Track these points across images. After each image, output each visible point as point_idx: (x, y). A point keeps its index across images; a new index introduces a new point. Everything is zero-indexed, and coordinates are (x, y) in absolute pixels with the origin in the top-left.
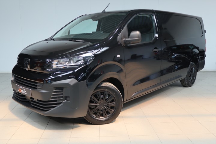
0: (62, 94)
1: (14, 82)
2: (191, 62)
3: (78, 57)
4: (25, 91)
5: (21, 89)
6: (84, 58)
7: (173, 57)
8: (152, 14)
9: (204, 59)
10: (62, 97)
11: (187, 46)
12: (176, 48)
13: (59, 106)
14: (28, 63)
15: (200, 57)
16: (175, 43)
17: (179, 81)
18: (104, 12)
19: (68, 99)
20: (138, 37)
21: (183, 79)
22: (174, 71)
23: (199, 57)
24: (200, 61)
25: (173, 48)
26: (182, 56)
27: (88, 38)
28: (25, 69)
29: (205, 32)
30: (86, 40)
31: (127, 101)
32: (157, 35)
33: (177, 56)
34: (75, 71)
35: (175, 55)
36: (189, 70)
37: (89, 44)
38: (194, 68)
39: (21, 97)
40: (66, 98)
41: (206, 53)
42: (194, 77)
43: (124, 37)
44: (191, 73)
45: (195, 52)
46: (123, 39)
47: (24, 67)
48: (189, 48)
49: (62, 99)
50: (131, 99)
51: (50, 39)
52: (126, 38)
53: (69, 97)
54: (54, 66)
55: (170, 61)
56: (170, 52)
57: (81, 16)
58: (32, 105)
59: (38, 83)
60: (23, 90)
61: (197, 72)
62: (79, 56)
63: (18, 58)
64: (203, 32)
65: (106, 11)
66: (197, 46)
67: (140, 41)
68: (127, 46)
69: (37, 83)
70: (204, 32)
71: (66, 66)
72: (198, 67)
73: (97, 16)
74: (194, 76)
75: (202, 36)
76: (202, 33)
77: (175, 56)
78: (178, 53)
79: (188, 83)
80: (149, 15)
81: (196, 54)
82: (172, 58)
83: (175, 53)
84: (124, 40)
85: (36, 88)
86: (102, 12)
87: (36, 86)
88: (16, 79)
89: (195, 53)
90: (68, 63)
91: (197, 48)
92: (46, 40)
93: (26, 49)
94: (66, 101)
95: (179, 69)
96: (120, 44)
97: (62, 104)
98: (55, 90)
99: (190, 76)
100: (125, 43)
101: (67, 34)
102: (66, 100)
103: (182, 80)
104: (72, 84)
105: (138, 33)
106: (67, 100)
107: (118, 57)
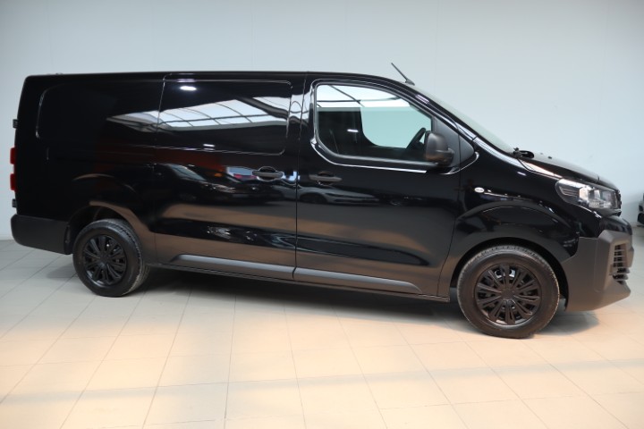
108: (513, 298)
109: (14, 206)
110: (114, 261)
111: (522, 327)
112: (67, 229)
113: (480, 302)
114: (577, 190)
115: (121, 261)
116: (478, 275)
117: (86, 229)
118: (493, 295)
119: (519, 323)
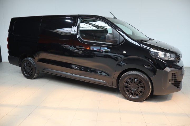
108: (135, 88)
109: (8, 53)
110: (30, 69)
111: (138, 98)
112: (19, 60)
113: (125, 89)
114: (157, 53)
115: (32, 69)
116: (125, 80)
117: (23, 60)
118: (129, 87)
119: (137, 97)
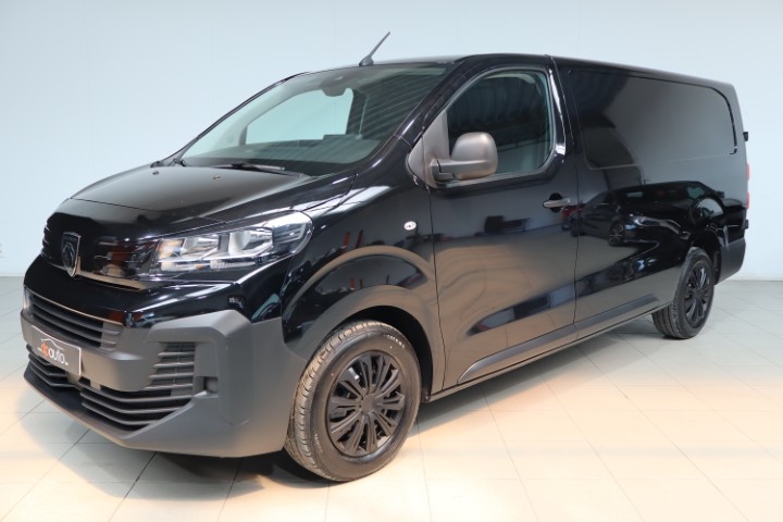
0: (191, 368)
1: (28, 317)
2: (694, 248)
3: (254, 229)
4: (61, 352)
5: (49, 344)
6: (277, 234)
7: (628, 227)
8: (544, 70)
9: (743, 236)
10: (189, 379)
11: (678, 190)
12: (639, 194)
13: (179, 411)
14: (75, 249)
15: (725, 229)
16: (639, 178)
17: (650, 317)
18: (368, 64)
19: (212, 386)
20: (485, 156)
21: (663, 310)
22: (633, 278)
23: (722, 227)
24: (725, 243)
25: (630, 195)
26: (663, 223)
27: (299, 159)
28: (66, 272)
29: (746, 139)
30: (293, 167)
31: (443, 391)
32: (561, 149)
33: (644, 223)
34: (240, 281)
35: (636, 221)
36: (686, 275)
37: (302, 180)
38: (703, 271)
39: (51, 374)
40: (205, 383)
41: (750, 215)
42: (704, 302)
43: (435, 154)
44: (693, 287)
45: (707, 210)
46: (429, 162)
47: (62, 265)
48: (685, 196)
49: (190, 388)
50: (458, 385)
51: (172, 159)
52: (443, 158)
53: (215, 379)
54: (167, 263)
55: (619, 244)
56: (617, 210)
57: (286, 79)
58: (84, 405)
59: (104, 325)
60: (56, 349)
61: (716, 282)
62: (260, 225)
63: (46, 231)
64: (738, 137)
65: (377, 59)
66: (716, 188)
67: (494, 169)
68: (446, 190)
69: (100, 324)
70: (740, 137)
71: (208, 262)
72: (719, 267)
73: (340, 78)
74: (706, 298)
75: (735, 151)
76: (735, 143)
77: (636, 225)
78: (645, 215)
79: (681, 324)
80: (532, 75)
81: (709, 219)
82: (623, 232)
83: (635, 215)
84: (433, 168)
85: (98, 344)
86: (360, 64)
87: (99, 334)
88: (34, 306)
89: (707, 214)
90: (215, 250)
91: (717, 197)
92: (158, 164)
93: (79, 197)
94: (204, 393)
95: (649, 270)
96: (419, 180)
97: (189, 406)
98: (166, 351)
99: (687, 299)
100: (436, 178)
101: (236, 143)
102: (205, 388)
103: (657, 313)
104: (225, 331)
105: (483, 140)
106: (211, 392)
107: (408, 229)
